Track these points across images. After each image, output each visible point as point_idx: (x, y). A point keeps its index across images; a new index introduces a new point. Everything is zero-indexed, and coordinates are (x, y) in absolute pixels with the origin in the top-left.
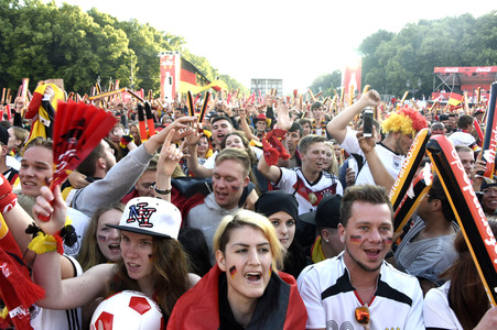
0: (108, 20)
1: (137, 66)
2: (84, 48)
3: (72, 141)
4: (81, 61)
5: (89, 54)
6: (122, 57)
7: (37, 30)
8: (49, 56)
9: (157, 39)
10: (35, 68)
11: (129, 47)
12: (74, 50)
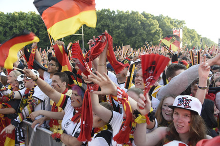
0: (150, 16)
1: (162, 35)
2: (140, 29)
3: (151, 72)
4: (138, 34)
5: (142, 31)
6: (156, 32)
7: (122, 23)
8: (126, 33)
9: (171, 23)
10: (120, 38)
11: (159, 27)
12: (136, 30)
